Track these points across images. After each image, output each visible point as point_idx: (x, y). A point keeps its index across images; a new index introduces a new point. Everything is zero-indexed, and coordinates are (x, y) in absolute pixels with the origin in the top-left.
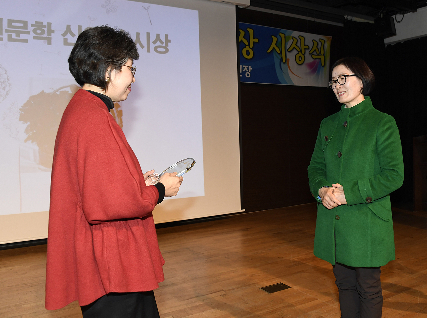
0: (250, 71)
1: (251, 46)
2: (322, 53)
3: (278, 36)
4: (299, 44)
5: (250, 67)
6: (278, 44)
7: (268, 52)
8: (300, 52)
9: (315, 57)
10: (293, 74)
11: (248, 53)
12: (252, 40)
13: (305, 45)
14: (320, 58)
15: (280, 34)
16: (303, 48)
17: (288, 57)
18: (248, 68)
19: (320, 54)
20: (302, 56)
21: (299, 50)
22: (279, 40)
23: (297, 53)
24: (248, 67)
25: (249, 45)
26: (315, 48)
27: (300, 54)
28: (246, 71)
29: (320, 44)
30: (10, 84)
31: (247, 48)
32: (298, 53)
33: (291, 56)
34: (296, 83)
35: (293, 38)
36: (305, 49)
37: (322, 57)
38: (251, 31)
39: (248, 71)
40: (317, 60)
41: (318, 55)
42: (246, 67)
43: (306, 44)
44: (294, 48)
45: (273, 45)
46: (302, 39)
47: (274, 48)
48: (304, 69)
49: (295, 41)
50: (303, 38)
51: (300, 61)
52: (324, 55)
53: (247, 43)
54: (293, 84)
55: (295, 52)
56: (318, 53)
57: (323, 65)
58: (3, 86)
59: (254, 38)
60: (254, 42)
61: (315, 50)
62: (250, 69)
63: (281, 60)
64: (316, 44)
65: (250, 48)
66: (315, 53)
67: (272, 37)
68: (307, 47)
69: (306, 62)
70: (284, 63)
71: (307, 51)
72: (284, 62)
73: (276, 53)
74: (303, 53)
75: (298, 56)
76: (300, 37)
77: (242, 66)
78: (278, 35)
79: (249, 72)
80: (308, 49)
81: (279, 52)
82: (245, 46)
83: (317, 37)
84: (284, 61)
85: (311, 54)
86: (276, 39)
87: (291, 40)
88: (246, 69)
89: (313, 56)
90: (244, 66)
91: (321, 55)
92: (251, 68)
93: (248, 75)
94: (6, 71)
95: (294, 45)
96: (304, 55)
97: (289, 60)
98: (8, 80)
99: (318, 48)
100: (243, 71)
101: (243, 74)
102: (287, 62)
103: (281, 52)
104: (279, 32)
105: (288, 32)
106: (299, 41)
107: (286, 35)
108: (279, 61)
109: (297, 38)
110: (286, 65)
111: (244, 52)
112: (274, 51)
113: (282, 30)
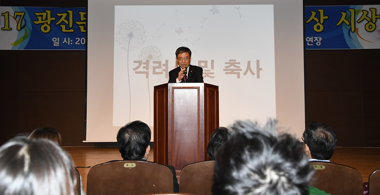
0: (320, 41)
1: (322, 22)
3: (348, 12)
4: (370, 15)
5: (320, 38)
6: (348, 18)
7: (338, 25)
10: (363, 40)
11: (318, 27)
12: (322, 18)
13: (376, 15)
15: (349, 10)
16: (374, 17)
17: (357, 27)
18: (318, 39)
20: (373, 25)
21: (370, 20)
22: (349, 14)
24: (318, 38)
25: (319, 22)
27: (370, 23)
28: (316, 41)
30: (162, 58)
31: (318, 24)
32: (368, 22)
33: (361, 27)
34: (365, 48)
36: (376, 18)
38: (321, 11)
39: (318, 41)
42: (316, 38)
43: (377, 14)
44: (364, 19)
45: (343, 19)
46: (374, 10)
47: (343, 21)
48: (376, 35)
49: (366, 13)
51: (370, 29)
53: (317, 21)
54: (363, 48)
55: (365, 22)
58: (158, 59)
59: (324, 16)
60: (324, 19)
62: (320, 39)
63: (351, 29)
65: (320, 24)
67: (342, 13)
68: (379, 17)
69: (377, 28)
70: (353, 32)
73: (346, 25)
75: (368, 25)
76: (370, 9)
77: (313, 38)
79: (319, 41)
82: (316, 23)
84: (353, 30)
86: (346, 14)
87: (361, 13)
90: (314, 38)
92: (321, 38)
93: (318, 44)
94: (160, 51)
95: (364, 16)
96: (374, 23)
97: (358, 29)
98: (161, 55)
100: (314, 41)
101: (314, 43)
102: (355, 31)
103: (350, 24)
104: (348, 8)
105: (358, 7)
106: (370, 12)
107: (356, 9)
108: (348, 31)
109: (368, 10)
110: (355, 33)
111: (315, 27)
112: (344, 23)
113: (352, 6)
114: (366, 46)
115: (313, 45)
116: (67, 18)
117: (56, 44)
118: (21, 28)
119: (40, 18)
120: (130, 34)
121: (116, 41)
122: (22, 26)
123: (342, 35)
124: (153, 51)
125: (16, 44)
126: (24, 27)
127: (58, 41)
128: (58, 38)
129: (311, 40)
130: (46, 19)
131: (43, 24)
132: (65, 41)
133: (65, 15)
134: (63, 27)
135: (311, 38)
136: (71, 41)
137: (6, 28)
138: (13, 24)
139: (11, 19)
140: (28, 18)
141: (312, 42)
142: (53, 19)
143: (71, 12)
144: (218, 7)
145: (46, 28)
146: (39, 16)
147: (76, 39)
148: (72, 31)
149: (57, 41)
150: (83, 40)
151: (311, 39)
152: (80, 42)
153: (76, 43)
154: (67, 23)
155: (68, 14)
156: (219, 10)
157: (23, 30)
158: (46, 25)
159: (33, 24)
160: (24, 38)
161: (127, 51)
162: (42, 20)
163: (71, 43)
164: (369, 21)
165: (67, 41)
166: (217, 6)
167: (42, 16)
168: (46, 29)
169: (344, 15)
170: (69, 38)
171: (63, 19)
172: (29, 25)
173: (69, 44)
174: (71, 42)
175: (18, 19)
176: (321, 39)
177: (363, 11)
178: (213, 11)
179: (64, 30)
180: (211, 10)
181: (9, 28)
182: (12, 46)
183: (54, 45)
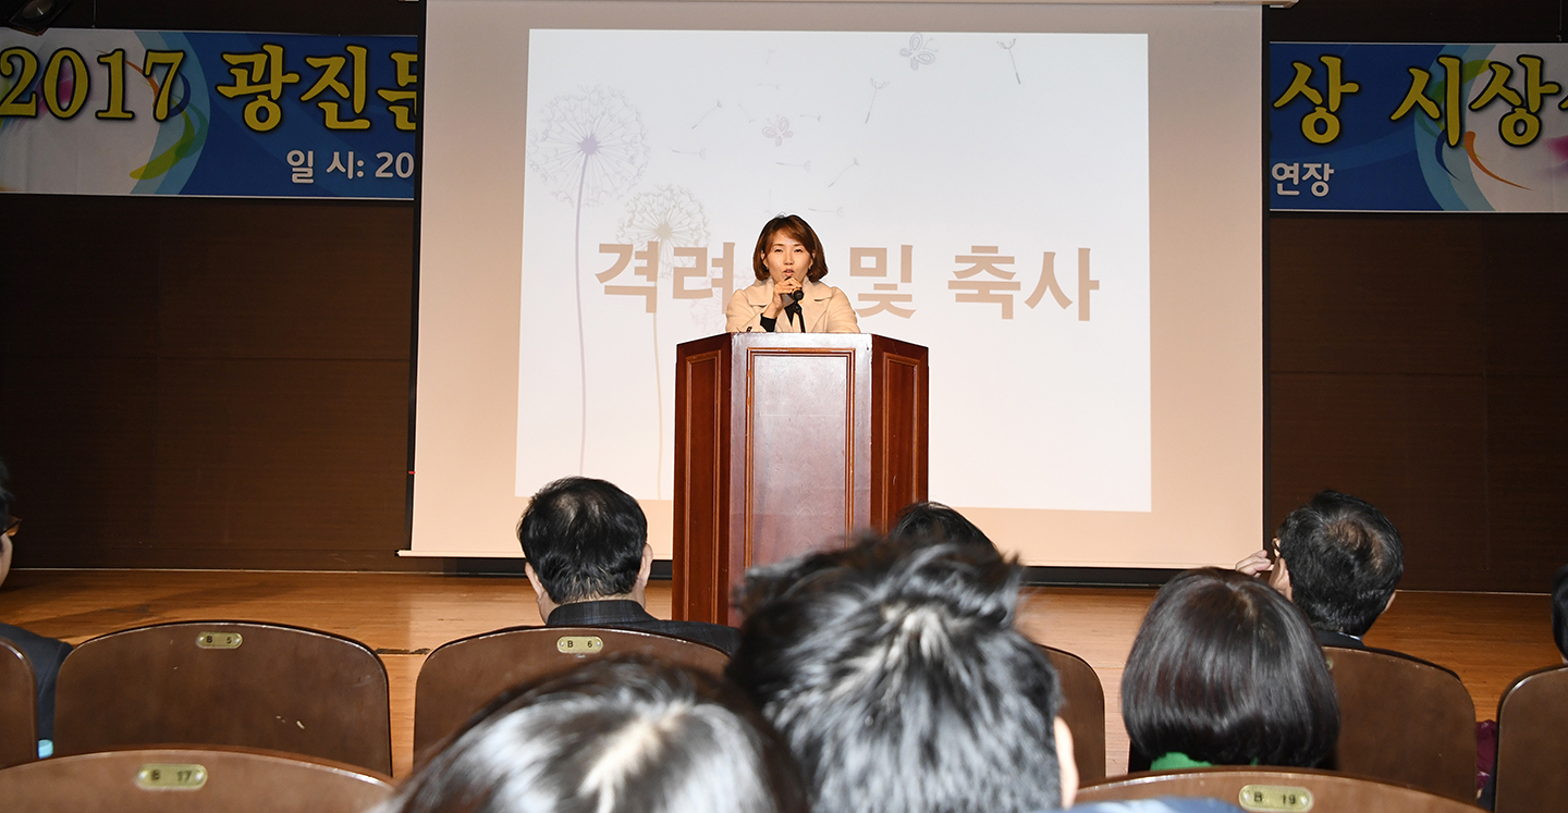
0: (1326, 178)
1: (1334, 104)
3: (1434, 67)
4: (1518, 83)
5: (1327, 166)
6: (1435, 92)
7: (1395, 117)
8: (1521, 106)
10: (1493, 179)
11: (1321, 126)
12: (1336, 90)
13: (1542, 84)
15: (1441, 60)
16: (1535, 91)
17: (1468, 128)
18: (1320, 171)
20: (1532, 121)
21: (1517, 102)
22: (1439, 77)
23: (1508, 109)
24: (1319, 166)
25: (1325, 104)
27: (1521, 113)
28: (1313, 180)
30: (709, 234)
31: (1321, 113)
32: (1513, 109)
33: (1484, 127)
34: (1500, 207)
36: (1542, 95)
38: (1333, 64)
39: (1320, 178)
42: (1312, 168)
43: (1546, 79)
44: (1498, 95)
45: (1415, 94)
46: (1534, 65)
47: (1417, 104)
48: (1541, 156)
49: (1503, 74)
50: (1538, 61)
51: (1519, 135)
53: (1318, 99)
54: (1490, 207)
55: (1501, 108)
58: (696, 238)
59: (1343, 83)
60: (1344, 95)
62: (1328, 171)
63: (1444, 136)
65: (1329, 111)
67: (1413, 71)
68: (1555, 89)
69: (1548, 135)
70: (1453, 147)
71: (1552, 103)
72: (1453, 144)
73: (1426, 118)
74: (1534, 109)
75: (1511, 120)
76: (1521, 60)
77: (1301, 167)
78: (1434, 63)
79: (1322, 180)
80: (1559, 93)
81: (1435, 113)
82: (1312, 108)
84: (1453, 140)
86: (1426, 75)
87: (1487, 74)
88: (1314, 173)
90: (1305, 166)
92: (1330, 168)
93: (1320, 189)
94: (701, 207)
95: (1496, 87)
96: (1536, 114)
97: (1472, 135)
98: (705, 225)
100: (1304, 178)
101: (1305, 186)
102: (1463, 143)
103: (1444, 115)
104: (1436, 55)
105: (1472, 51)
106: (1520, 72)
107: (1467, 58)
108: (1433, 141)
109: (1512, 62)
110: (1462, 150)
111: (1308, 125)
112: (1418, 112)
113: (1450, 47)
114: (1502, 200)
115: (1297, 193)
116: (346, 76)
117: (302, 175)
118: (171, 113)
119: (241, 75)
120: (586, 139)
121: (532, 166)
122: (173, 106)
123: (1411, 157)
124: (674, 207)
125: (148, 173)
126: (180, 108)
127: (310, 164)
128: (310, 154)
129: (1291, 176)
130: (266, 78)
131: (253, 97)
132: (336, 163)
133: (336, 64)
134: (331, 109)
135: (1291, 168)
136: (360, 163)
137: (116, 111)
138: (141, 95)
139: (134, 77)
140: (195, 72)
141: (1296, 182)
142: (294, 78)
143: (359, 54)
144: (932, 39)
145: (262, 114)
146: (241, 66)
147: (379, 156)
148: (364, 124)
149: (305, 165)
150: (405, 160)
151: (1292, 172)
152: (392, 168)
153: (379, 173)
154: (345, 93)
155: (350, 59)
156: (937, 51)
157: (179, 120)
158: (263, 101)
159: (217, 99)
160: (182, 151)
161: (576, 208)
162: (250, 83)
163: (360, 174)
164: (1514, 107)
165: (344, 163)
166: (927, 35)
167: (249, 67)
168: (263, 117)
169: (1420, 78)
170: (351, 154)
171: (328, 79)
172: (201, 101)
173: (350, 176)
174: (360, 169)
175: (157, 80)
176: (1332, 171)
177: (1493, 66)
178: (912, 56)
179: (332, 122)
180: (904, 53)
181: (124, 111)
182: (135, 182)
183: (295, 179)
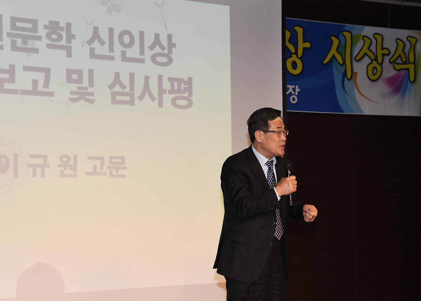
0: (297, 94)
1: (300, 54)
2: (412, 60)
3: (341, 37)
4: (373, 48)
5: (297, 87)
6: (341, 50)
7: (325, 62)
8: (375, 60)
9: (398, 67)
10: (362, 97)
11: (294, 65)
12: (301, 45)
13: (383, 49)
14: (408, 69)
15: (345, 33)
16: (380, 53)
17: (355, 70)
18: (294, 90)
19: (408, 62)
20: (379, 67)
21: (373, 58)
22: (343, 43)
23: (370, 61)
24: (294, 87)
25: (296, 53)
26: (399, 52)
27: (375, 64)
28: (291, 94)
29: (408, 45)
31: (294, 58)
32: (372, 61)
33: (360, 68)
34: (366, 111)
35: (365, 38)
36: (383, 55)
37: (411, 67)
38: (300, 30)
39: (293, 93)
40: (403, 72)
41: (405, 63)
42: (291, 87)
43: (385, 46)
44: (366, 54)
45: (333, 51)
46: (379, 38)
47: (334, 56)
48: (381, 87)
49: (368, 42)
50: (381, 37)
51: (374, 75)
52: (414, 63)
53: (293, 50)
54: (362, 112)
55: (367, 60)
56: (404, 60)
57: (412, 79)
59: (304, 42)
60: (304, 49)
61: (400, 56)
62: (298, 90)
63: (345, 74)
64: (401, 45)
65: (297, 57)
66: (399, 61)
67: (333, 38)
68: (387, 52)
69: (384, 75)
70: (349, 80)
71: (387, 59)
73: (337, 63)
74: (380, 61)
75: (371, 67)
76: (375, 35)
78: (341, 34)
79: (295, 95)
80: (389, 54)
81: (341, 62)
82: (290, 55)
83: (403, 33)
84: (349, 77)
85: (393, 63)
86: (338, 41)
87: (361, 42)
88: (291, 90)
89: (396, 66)
90: (288, 86)
91: (410, 63)
92: (299, 88)
93: (294, 99)
95: (365, 50)
96: (381, 64)
97: (356, 73)
99: (405, 53)
100: (288, 93)
101: (288, 97)
102: (353, 78)
103: (344, 62)
104: (342, 30)
105: (356, 29)
106: (374, 42)
107: (354, 33)
108: (341, 76)
109: (371, 37)
110: (352, 82)
111: (289, 64)
112: (334, 60)
113: (348, 26)
114: (367, 108)
123: (332, 85)
169: (336, 42)
178: (108, 5)
180: (104, 3)
